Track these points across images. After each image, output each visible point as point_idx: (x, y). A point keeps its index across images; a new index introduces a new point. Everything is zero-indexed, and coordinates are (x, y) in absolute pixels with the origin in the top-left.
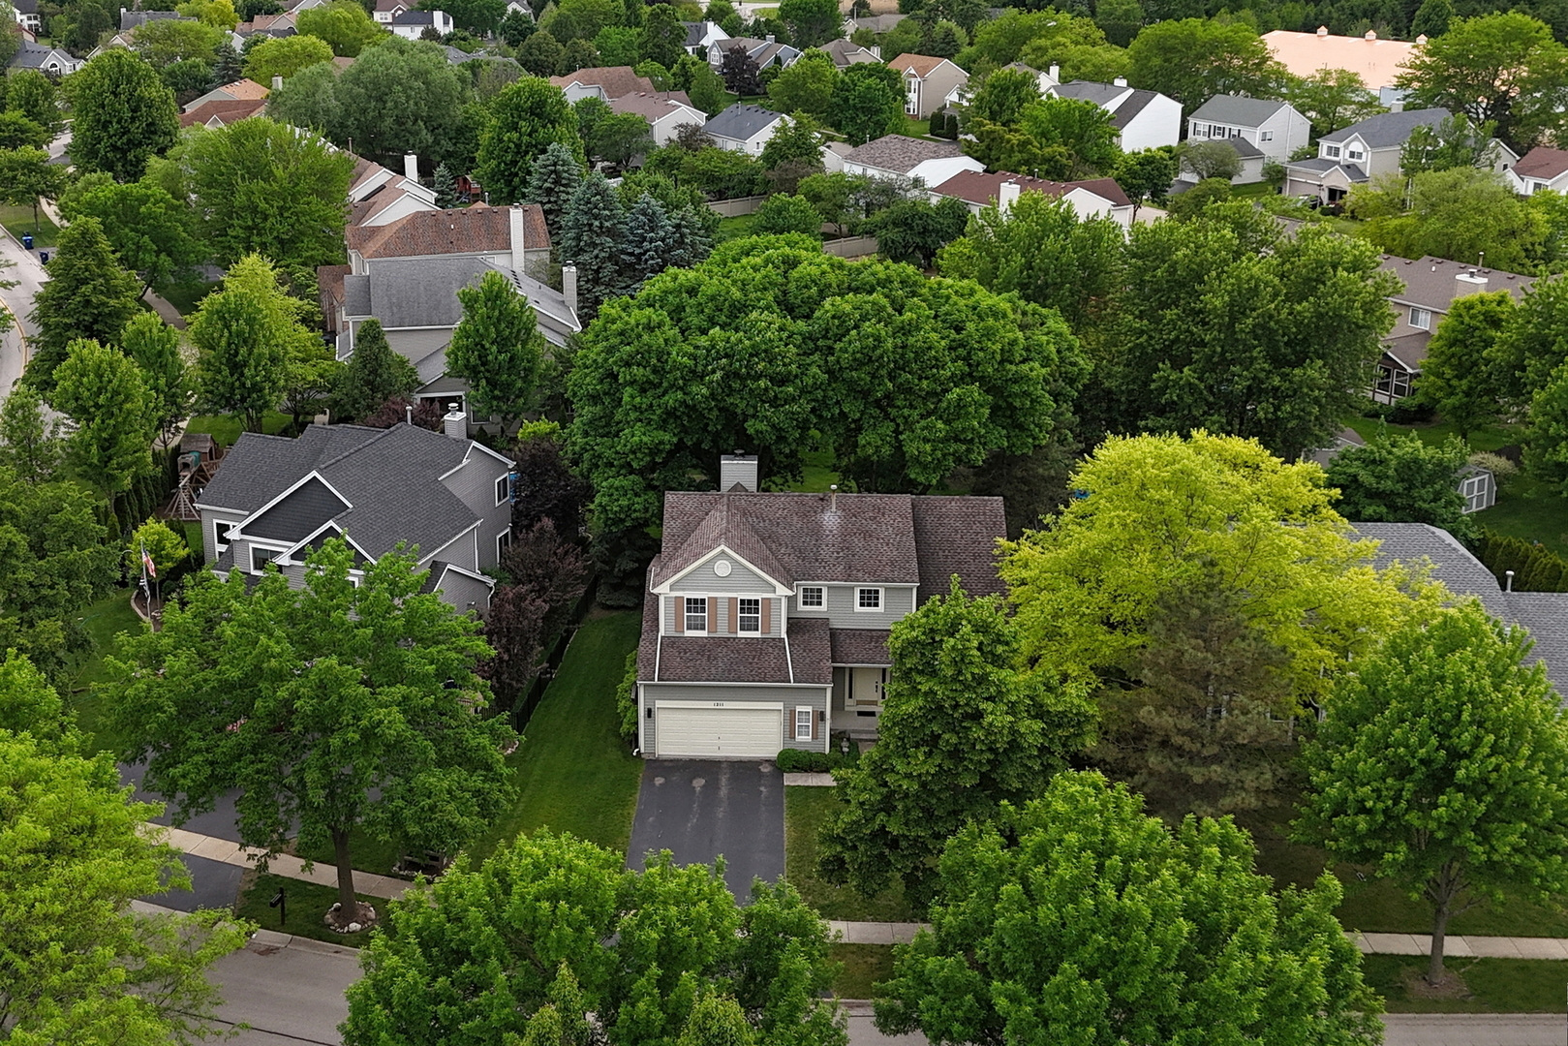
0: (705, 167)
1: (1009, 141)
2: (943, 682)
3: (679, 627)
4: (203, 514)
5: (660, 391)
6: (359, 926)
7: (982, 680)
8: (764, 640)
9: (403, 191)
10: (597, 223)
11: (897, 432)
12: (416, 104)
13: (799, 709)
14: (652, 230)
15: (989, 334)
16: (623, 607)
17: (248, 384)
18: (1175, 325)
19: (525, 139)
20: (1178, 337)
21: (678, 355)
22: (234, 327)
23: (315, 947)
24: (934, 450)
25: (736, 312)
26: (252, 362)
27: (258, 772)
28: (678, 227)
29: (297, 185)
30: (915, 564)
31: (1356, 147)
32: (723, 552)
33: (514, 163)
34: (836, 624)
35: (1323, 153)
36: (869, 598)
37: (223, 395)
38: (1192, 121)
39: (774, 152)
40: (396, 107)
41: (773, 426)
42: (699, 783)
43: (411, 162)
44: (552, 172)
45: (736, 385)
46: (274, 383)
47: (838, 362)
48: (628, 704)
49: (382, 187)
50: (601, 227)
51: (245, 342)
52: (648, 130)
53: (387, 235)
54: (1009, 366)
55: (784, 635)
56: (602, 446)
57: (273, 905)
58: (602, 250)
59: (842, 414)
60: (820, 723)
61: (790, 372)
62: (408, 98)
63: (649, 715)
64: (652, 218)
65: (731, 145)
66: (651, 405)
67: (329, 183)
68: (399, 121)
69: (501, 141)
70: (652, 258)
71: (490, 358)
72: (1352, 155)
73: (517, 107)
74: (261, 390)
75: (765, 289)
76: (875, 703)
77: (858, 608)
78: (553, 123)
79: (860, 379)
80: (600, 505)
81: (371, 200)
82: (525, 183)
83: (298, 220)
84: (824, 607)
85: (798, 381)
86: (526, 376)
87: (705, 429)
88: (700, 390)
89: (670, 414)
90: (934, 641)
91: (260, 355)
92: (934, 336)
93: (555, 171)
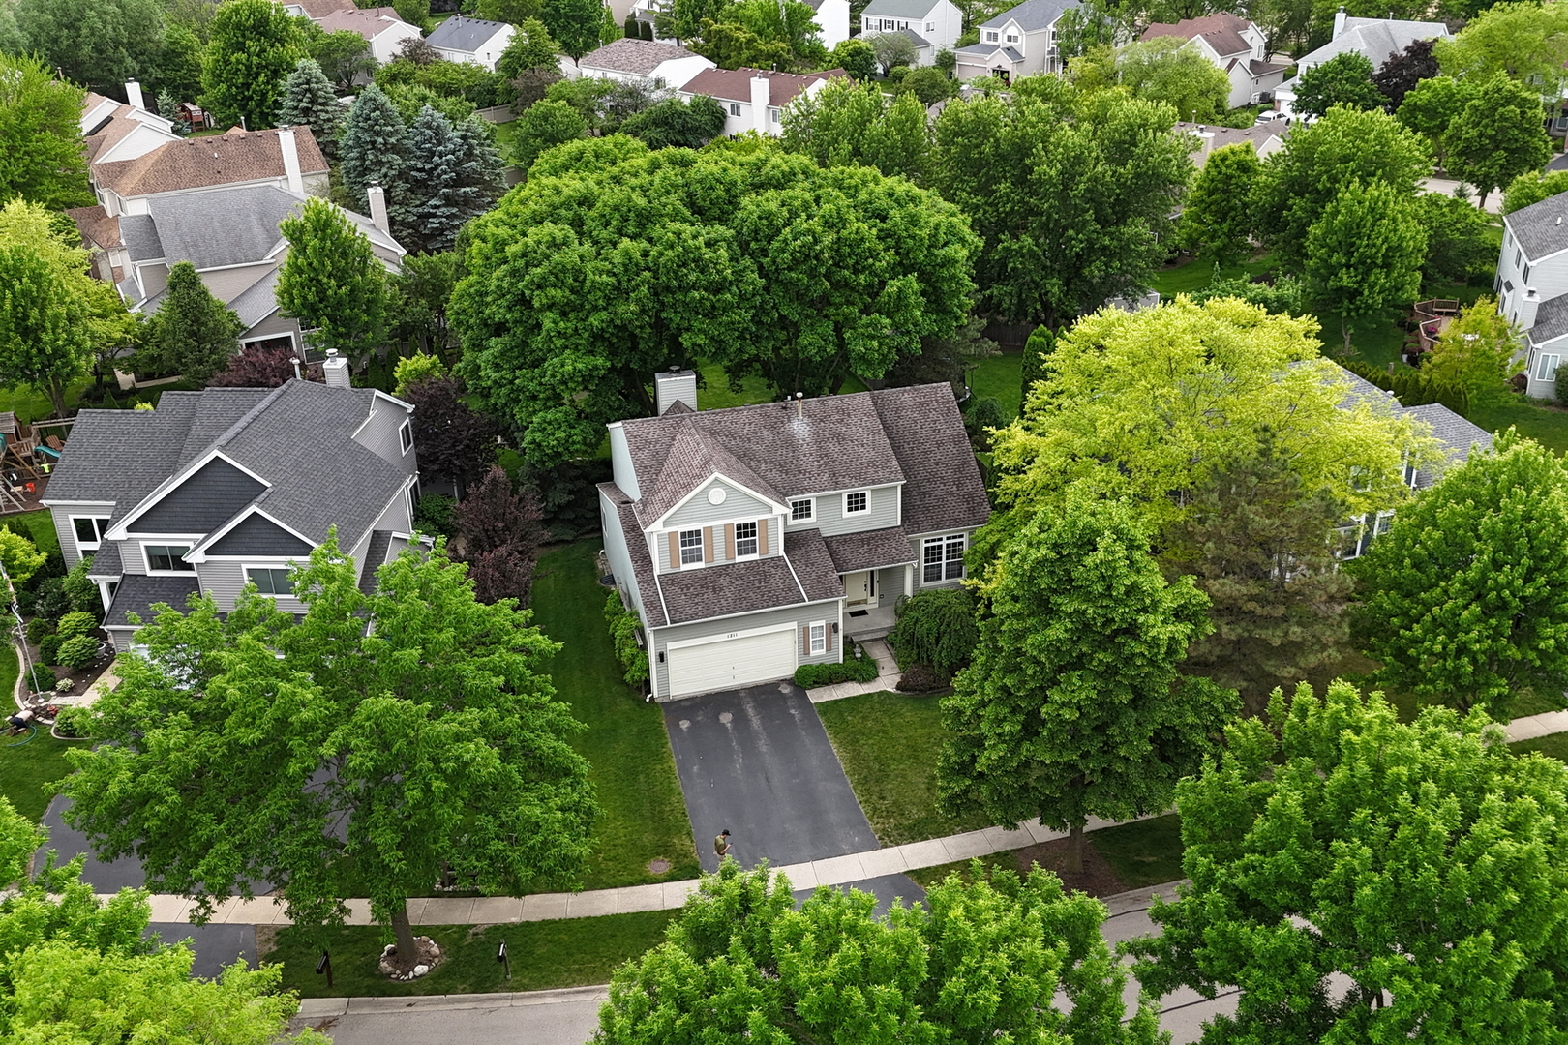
0: (442, 80)
1: (737, 39)
2: (1088, 597)
3: (674, 562)
4: (54, 513)
5: (582, 314)
6: (425, 968)
7: (1132, 590)
8: (763, 562)
9: (136, 123)
10: (381, 140)
11: (838, 329)
12: (114, 30)
13: (812, 625)
14: (439, 143)
15: (913, 221)
16: (563, 541)
17: (49, 350)
18: (1008, 197)
19: (254, 59)
20: (1012, 209)
21: (596, 275)
22: (18, 287)
23: (381, 1005)
24: (880, 345)
25: (643, 221)
26: (48, 325)
27: (306, 844)
28: (464, 138)
29: (23, 120)
30: (895, 462)
31: (1013, 31)
32: (716, 479)
33: (247, 86)
34: (826, 533)
35: (984, 39)
36: (857, 502)
37: (17, 366)
38: (864, 17)
39: (512, 62)
40: (93, 34)
41: (712, 338)
42: (726, 718)
43: (134, 90)
44: (306, 90)
45: (668, 299)
46: (79, 346)
47: (774, 262)
48: (635, 651)
49: (109, 120)
50: (385, 144)
51: (34, 302)
52: (366, 47)
53: (142, 169)
54: (936, 252)
55: (782, 553)
56: (523, 378)
57: (319, 972)
58: (391, 168)
59: (782, 317)
60: (834, 635)
61: (725, 278)
62: (105, 23)
63: (662, 660)
64: (438, 131)
65: (458, 58)
66: (576, 329)
67: (58, 117)
68: (98, 49)
69: (227, 63)
70: (445, 173)
71: (330, 292)
72: (1009, 38)
73: (238, 26)
74: (64, 355)
75: (668, 192)
76: (865, 601)
77: (846, 514)
78: (281, 41)
79: (798, 280)
80: (534, 442)
81: (100, 134)
82: (278, 105)
83: (32, 161)
84: (813, 519)
85: (734, 288)
86: (368, 308)
87: (634, 347)
88: (628, 309)
89: (598, 336)
90: (1062, 557)
91: (57, 316)
92: (864, 226)
93: (309, 90)
